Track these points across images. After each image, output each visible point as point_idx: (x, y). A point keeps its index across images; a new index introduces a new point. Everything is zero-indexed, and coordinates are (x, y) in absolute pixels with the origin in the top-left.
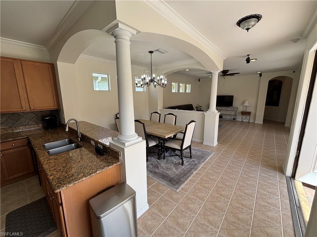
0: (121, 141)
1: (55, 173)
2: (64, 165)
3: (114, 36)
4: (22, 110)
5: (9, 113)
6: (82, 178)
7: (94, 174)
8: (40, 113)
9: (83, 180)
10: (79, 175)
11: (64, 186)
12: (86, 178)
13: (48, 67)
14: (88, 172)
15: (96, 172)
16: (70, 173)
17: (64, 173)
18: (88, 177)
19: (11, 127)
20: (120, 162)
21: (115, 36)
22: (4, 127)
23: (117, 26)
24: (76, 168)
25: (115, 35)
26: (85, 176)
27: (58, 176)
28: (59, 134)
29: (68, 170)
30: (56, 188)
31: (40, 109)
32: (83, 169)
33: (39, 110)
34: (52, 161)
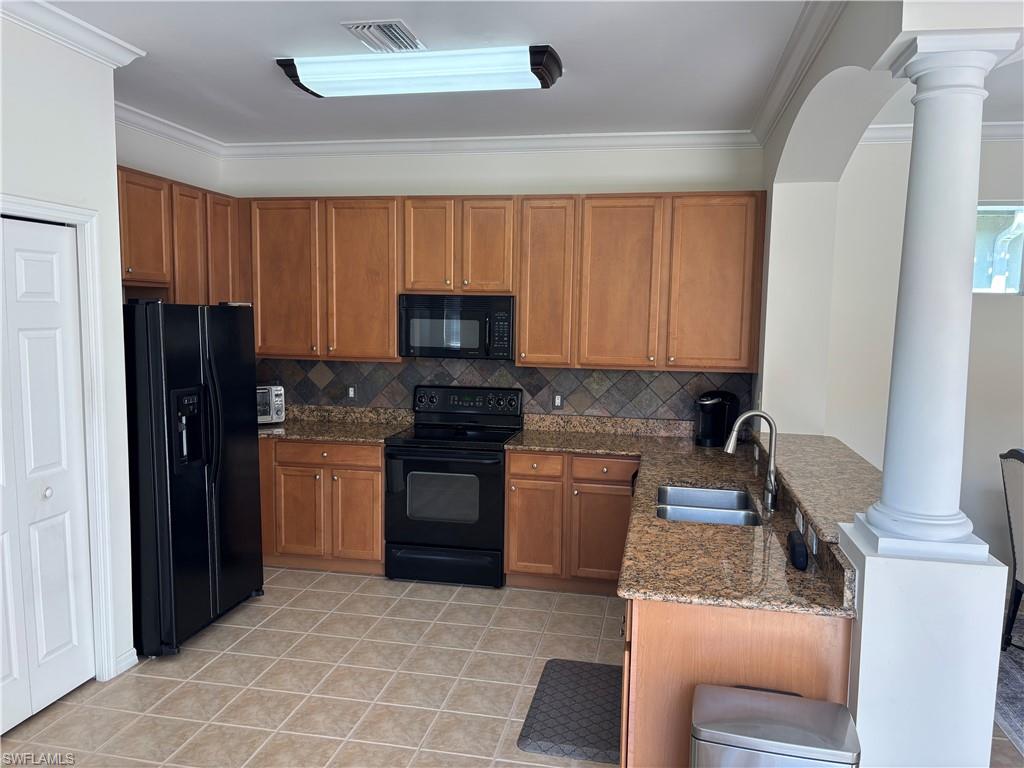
0: (869, 527)
1: (643, 558)
2: (673, 550)
3: (914, 78)
4: (647, 363)
5: (618, 371)
6: (692, 593)
7: (728, 603)
8: (695, 379)
9: (691, 602)
10: (689, 585)
11: (642, 591)
12: (701, 600)
13: (746, 205)
14: (716, 591)
15: (741, 598)
16: (673, 572)
17: (659, 567)
18: (709, 602)
19: (613, 416)
20: (845, 610)
21: (917, 79)
22: (600, 414)
23: (911, 47)
24: (696, 569)
25: (916, 76)
26: (701, 594)
27: (643, 567)
28: (722, 467)
29: (673, 564)
30: (623, 586)
31: (692, 367)
32: (710, 578)
33: (692, 370)
34: (654, 531)
